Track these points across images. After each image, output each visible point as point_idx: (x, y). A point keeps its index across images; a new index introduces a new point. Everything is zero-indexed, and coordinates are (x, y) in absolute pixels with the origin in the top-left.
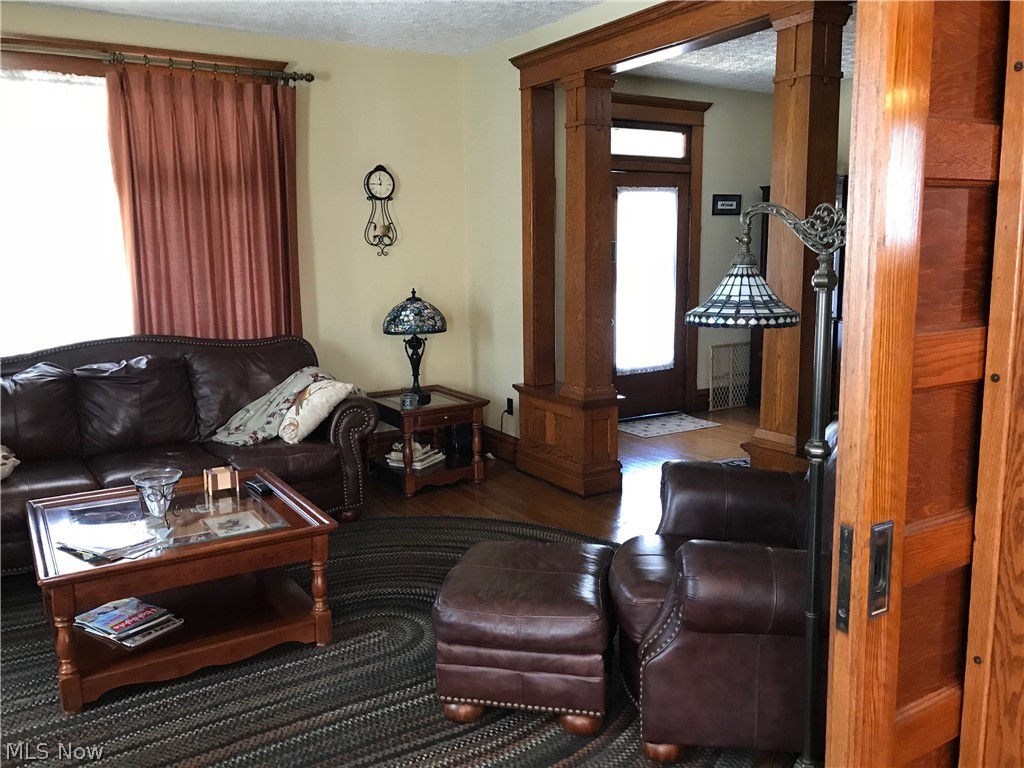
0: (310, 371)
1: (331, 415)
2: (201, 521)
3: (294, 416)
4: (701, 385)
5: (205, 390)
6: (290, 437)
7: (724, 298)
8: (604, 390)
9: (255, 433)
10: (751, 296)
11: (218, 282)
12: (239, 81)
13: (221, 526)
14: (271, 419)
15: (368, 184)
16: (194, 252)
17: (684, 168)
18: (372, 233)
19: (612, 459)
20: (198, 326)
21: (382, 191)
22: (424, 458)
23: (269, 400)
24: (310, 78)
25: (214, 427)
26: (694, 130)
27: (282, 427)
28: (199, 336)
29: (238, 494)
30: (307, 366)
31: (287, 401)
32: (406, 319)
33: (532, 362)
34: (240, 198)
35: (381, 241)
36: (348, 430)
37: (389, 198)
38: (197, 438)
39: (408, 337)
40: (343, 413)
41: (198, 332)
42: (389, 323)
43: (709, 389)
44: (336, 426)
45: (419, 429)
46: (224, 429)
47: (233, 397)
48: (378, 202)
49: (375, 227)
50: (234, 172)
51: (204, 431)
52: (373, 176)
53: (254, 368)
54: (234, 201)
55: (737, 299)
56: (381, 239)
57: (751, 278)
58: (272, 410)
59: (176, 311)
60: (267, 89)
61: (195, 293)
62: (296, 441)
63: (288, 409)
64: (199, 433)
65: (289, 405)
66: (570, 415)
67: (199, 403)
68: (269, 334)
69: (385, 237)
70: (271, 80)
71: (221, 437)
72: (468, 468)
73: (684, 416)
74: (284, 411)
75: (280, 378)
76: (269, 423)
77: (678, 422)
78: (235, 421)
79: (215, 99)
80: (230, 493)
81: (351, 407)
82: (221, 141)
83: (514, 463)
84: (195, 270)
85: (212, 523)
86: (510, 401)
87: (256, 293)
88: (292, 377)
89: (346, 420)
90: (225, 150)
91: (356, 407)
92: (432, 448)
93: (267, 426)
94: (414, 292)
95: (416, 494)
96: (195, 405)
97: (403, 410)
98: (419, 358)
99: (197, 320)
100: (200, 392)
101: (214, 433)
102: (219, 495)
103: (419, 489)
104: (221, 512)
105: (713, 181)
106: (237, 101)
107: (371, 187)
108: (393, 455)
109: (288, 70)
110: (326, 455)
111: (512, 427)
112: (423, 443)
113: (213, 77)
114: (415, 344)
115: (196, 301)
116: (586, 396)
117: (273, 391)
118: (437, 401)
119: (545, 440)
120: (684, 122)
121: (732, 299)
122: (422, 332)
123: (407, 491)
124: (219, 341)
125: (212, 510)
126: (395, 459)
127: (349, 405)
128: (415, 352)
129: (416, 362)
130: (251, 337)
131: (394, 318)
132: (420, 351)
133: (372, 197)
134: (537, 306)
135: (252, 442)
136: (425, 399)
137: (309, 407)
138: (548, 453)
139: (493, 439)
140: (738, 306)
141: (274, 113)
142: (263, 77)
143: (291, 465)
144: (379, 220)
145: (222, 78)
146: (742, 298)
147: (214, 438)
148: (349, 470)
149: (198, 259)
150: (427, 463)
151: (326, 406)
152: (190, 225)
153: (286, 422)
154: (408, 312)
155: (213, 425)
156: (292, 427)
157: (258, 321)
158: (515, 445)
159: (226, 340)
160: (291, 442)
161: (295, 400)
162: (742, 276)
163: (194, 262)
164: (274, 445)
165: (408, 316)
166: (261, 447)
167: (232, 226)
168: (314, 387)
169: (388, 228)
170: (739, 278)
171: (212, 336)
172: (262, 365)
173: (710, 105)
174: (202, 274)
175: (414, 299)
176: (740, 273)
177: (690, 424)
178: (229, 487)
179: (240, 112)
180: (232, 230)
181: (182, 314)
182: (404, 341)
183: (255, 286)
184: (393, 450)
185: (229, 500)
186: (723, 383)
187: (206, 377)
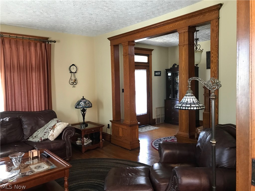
0: (55, 120)
1: (63, 132)
2: (28, 167)
3: (52, 133)
4: (154, 118)
5: (26, 126)
6: (51, 139)
7: (186, 102)
8: (135, 121)
9: (41, 138)
10: (193, 101)
11: (29, 96)
12: (36, 42)
13: (36, 168)
14: (45, 134)
15: (70, 69)
16: (22, 87)
17: (148, 65)
18: (71, 81)
19: (137, 139)
20: (23, 108)
21: (73, 71)
22: (87, 142)
23: (44, 128)
24: (55, 42)
25: (28, 137)
26: (150, 56)
27: (49, 136)
28: (23, 111)
29: (39, 157)
30: (55, 118)
31: (50, 128)
32: (81, 104)
33: (115, 114)
34: (35, 73)
35: (73, 84)
36: (67, 136)
37: (76, 72)
38: (23, 140)
39: (82, 109)
40: (66, 131)
41: (23, 110)
42: (77, 105)
43: (155, 119)
44: (64, 135)
45: (86, 134)
46: (31, 137)
47: (34, 128)
48: (73, 74)
49: (72, 80)
50: (34, 66)
51: (25, 138)
52: (71, 67)
53: (40, 119)
54: (34, 74)
55: (190, 102)
56: (73, 83)
57: (192, 97)
58: (45, 131)
59: (17, 104)
60: (43, 44)
61: (22, 99)
62: (53, 140)
63: (50, 131)
64: (24, 139)
65: (51, 129)
66: (126, 128)
67: (24, 130)
68: (43, 109)
69: (74, 83)
70: (44, 42)
71: (31, 139)
72: (99, 144)
73: (150, 126)
74: (49, 131)
75: (47, 122)
76: (45, 135)
77: (149, 128)
78: (35, 135)
79: (29, 47)
80: (37, 157)
81: (68, 129)
82: (30, 58)
83: (110, 142)
84: (22, 92)
85: (32, 167)
86: (109, 125)
87: (40, 98)
88: (51, 121)
89: (67, 133)
90: (32, 60)
91: (69, 129)
92: (88, 139)
93: (44, 136)
94: (83, 97)
95: (85, 152)
96: (23, 130)
97: (81, 129)
98: (85, 114)
99: (23, 106)
100: (24, 127)
101: (28, 138)
102: (34, 158)
103: (86, 151)
104: (34, 163)
105: (155, 67)
106: (35, 47)
107: (71, 70)
108: (78, 141)
109: (49, 40)
110: (62, 143)
111: (109, 132)
112: (86, 137)
113: (28, 41)
114: (84, 111)
115: (23, 101)
116: (130, 123)
117: (45, 125)
118: (90, 126)
119: (119, 135)
120: (148, 54)
121: (188, 102)
122: (86, 108)
123: (83, 152)
124: (29, 112)
125: (31, 163)
126: (78, 142)
127: (67, 129)
128: (84, 113)
129: (84, 116)
130: (38, 110)
131: (78, 104)
132: (85, 113)
133: (71, 72)
134: (116, 100)
135: (40, 141)
136: (87, 126)
137: (57, 130)
138: (120, 139)
139: (105, 135)
140: (190, 104)
141: (45, 51)
142: (42, 41)
143: (52, 147)
144: (73, 78)
145: (31, 41)
146: (191, 102)
147: (28, 140)
148: (67, 147)
149: (24, 89)
150: (87, 143)
151: (61, 129)
152: (21, 80)
153: (50, 135)
154: (82, 102)
155: (28, 136)
156: (52, 136)
157: (40, 106)
158: (110, 137)
159: (31, 112)
160: (52, 140)
161: (52, 128)
162: (190, 96)
163: (22, 90)
164: (47, 141)
165: (82, 103)
166: (43, 142)
167: (33, 80)
168: (57, 124)
169: (75, 80)
170: (189, 97)
171: (27, 110)
172: (42, 119)
173: (153, 50)
174: (24, 94)
175: (83, 99)
176: (189, 95)
177: (152, 128)
178: (37, 156)
179: (36, 50)
180: (33, 82)
181: (18, 105)
182: (81, 110)
183: (39, 97)
184: (78, 140)
185: (37, 159)
186: (159, 117)
187: (26, 122)
